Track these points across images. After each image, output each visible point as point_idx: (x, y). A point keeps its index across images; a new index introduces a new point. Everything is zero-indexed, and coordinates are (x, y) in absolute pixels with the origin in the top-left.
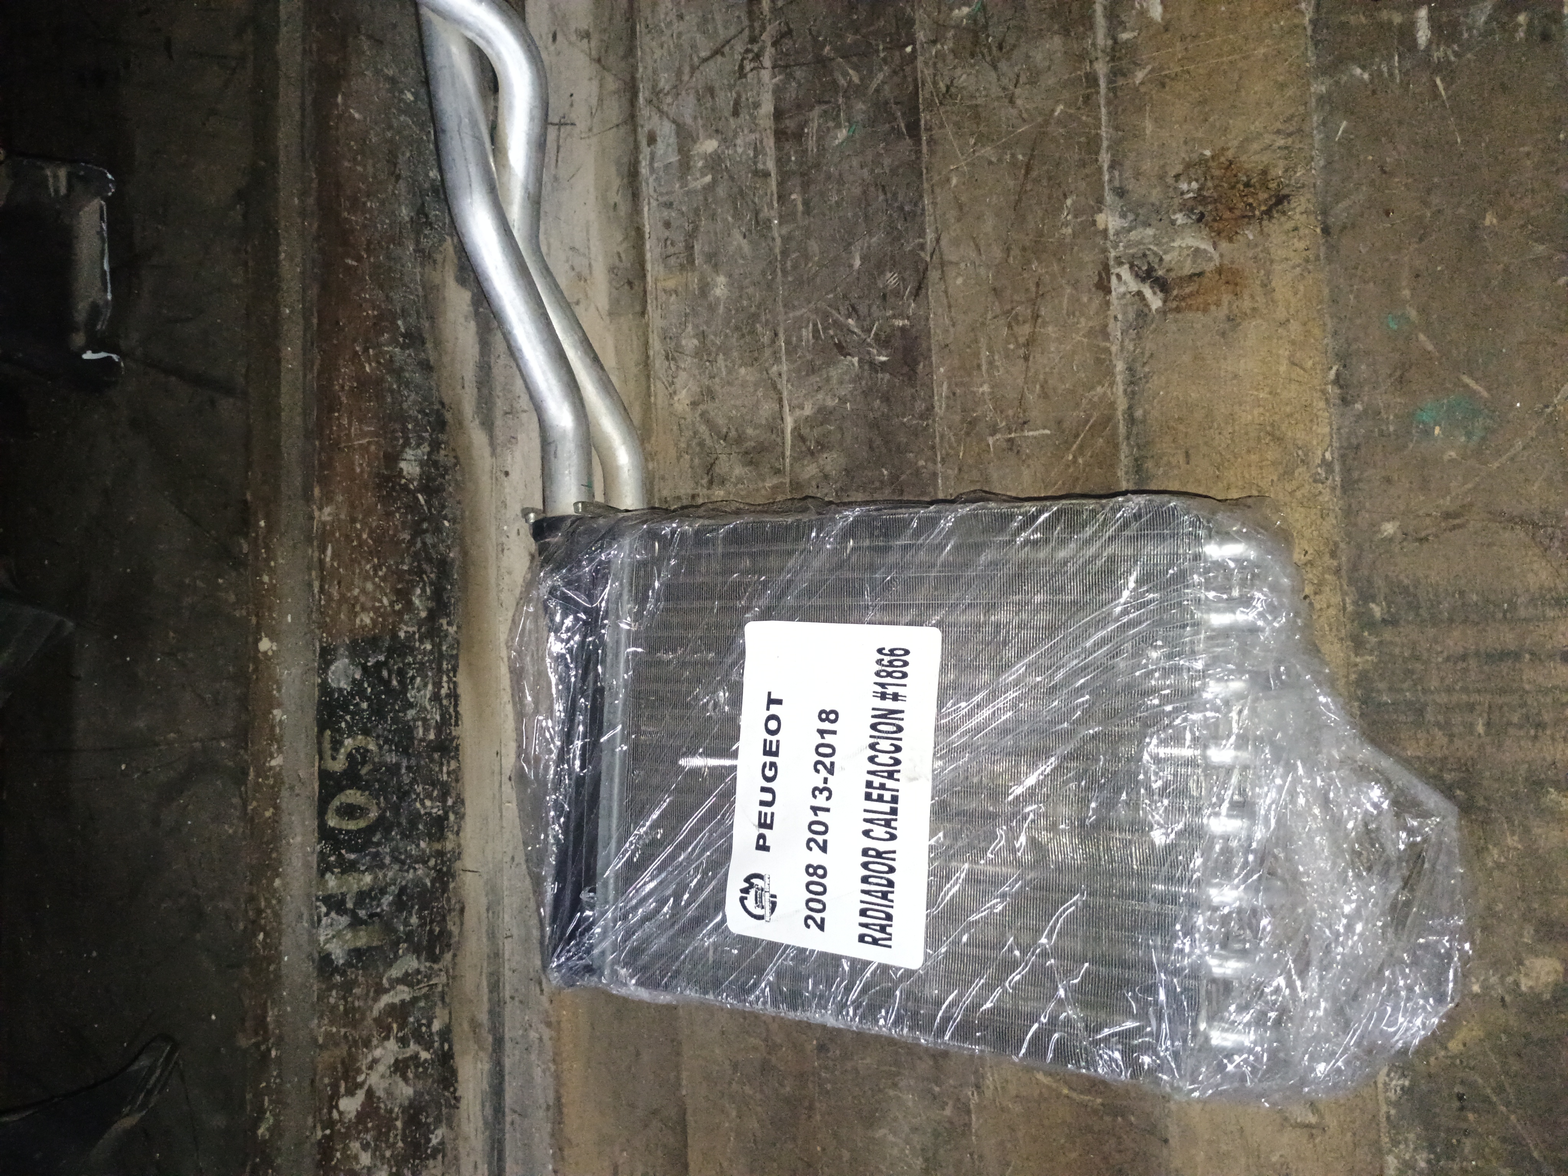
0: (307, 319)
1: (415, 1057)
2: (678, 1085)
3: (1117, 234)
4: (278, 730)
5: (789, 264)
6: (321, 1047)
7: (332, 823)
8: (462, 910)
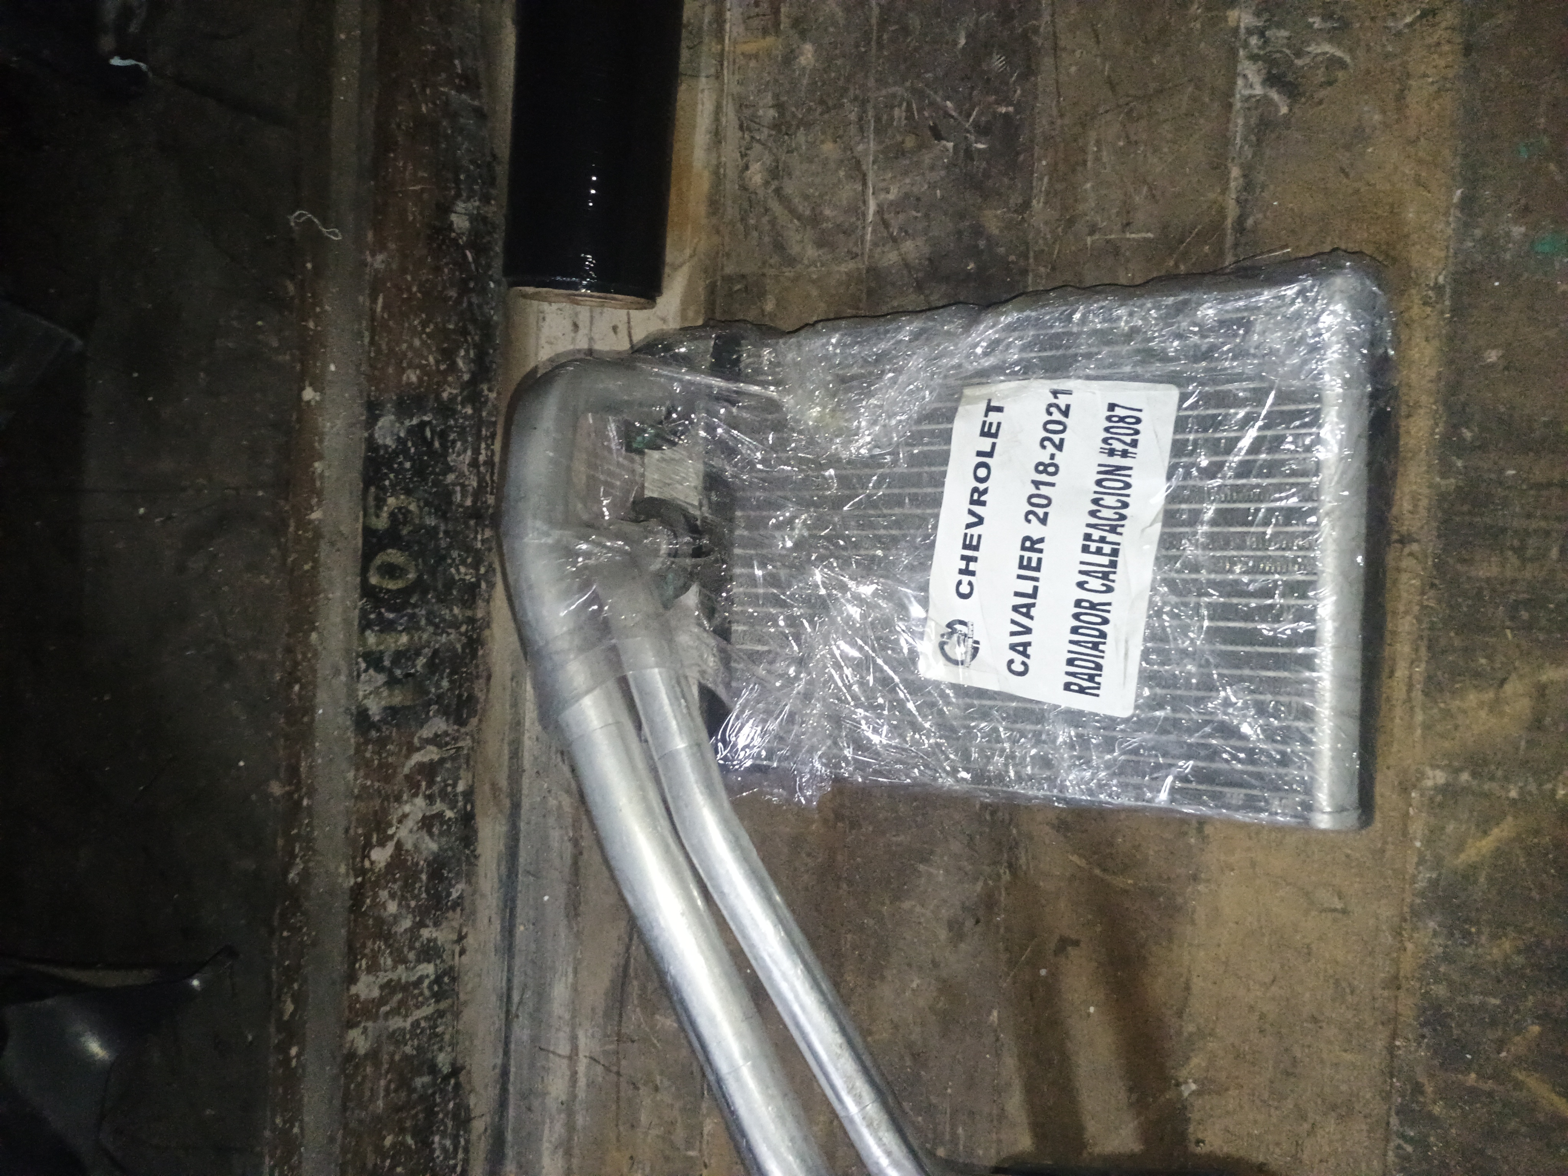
0: (366, 47)
1: (440, 815)
3: (1249, 32)
4: (318, 484)
5: (886, 36)
6: (358, 798)
7: (374, 580)
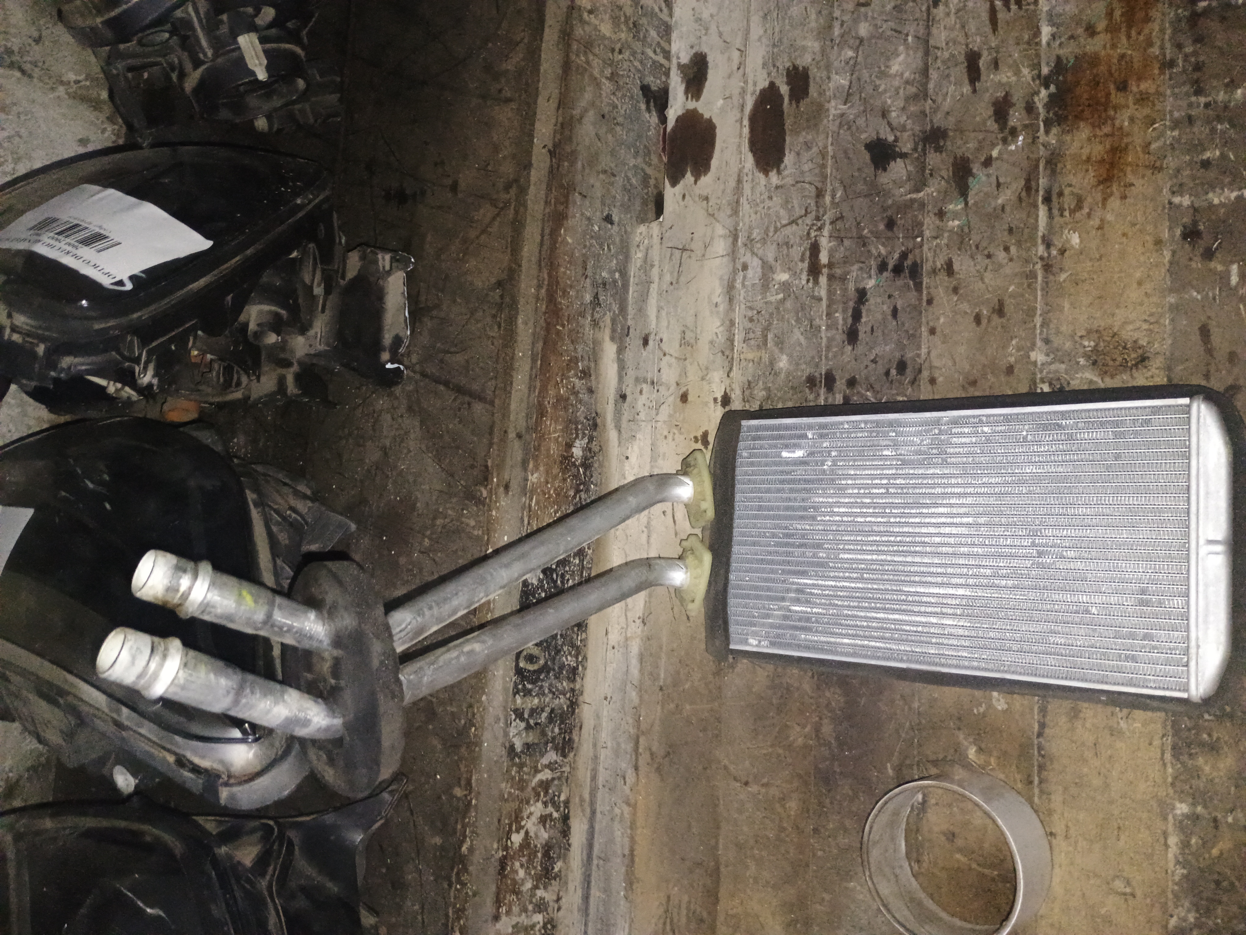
0: (534, 361)
1: (551, 815)
2: (716, 847)
3: (1043, 364)
4: (492, 605)
5: (830, 355)
6: (506, 800)
7: (522, 664)
8: (581, 728)
